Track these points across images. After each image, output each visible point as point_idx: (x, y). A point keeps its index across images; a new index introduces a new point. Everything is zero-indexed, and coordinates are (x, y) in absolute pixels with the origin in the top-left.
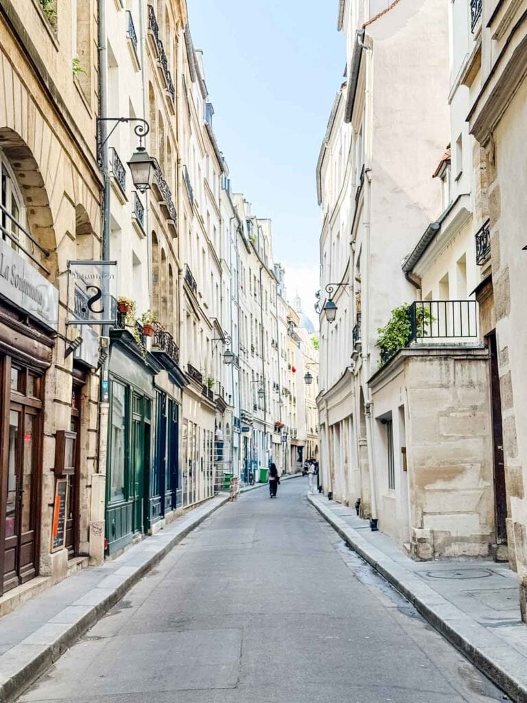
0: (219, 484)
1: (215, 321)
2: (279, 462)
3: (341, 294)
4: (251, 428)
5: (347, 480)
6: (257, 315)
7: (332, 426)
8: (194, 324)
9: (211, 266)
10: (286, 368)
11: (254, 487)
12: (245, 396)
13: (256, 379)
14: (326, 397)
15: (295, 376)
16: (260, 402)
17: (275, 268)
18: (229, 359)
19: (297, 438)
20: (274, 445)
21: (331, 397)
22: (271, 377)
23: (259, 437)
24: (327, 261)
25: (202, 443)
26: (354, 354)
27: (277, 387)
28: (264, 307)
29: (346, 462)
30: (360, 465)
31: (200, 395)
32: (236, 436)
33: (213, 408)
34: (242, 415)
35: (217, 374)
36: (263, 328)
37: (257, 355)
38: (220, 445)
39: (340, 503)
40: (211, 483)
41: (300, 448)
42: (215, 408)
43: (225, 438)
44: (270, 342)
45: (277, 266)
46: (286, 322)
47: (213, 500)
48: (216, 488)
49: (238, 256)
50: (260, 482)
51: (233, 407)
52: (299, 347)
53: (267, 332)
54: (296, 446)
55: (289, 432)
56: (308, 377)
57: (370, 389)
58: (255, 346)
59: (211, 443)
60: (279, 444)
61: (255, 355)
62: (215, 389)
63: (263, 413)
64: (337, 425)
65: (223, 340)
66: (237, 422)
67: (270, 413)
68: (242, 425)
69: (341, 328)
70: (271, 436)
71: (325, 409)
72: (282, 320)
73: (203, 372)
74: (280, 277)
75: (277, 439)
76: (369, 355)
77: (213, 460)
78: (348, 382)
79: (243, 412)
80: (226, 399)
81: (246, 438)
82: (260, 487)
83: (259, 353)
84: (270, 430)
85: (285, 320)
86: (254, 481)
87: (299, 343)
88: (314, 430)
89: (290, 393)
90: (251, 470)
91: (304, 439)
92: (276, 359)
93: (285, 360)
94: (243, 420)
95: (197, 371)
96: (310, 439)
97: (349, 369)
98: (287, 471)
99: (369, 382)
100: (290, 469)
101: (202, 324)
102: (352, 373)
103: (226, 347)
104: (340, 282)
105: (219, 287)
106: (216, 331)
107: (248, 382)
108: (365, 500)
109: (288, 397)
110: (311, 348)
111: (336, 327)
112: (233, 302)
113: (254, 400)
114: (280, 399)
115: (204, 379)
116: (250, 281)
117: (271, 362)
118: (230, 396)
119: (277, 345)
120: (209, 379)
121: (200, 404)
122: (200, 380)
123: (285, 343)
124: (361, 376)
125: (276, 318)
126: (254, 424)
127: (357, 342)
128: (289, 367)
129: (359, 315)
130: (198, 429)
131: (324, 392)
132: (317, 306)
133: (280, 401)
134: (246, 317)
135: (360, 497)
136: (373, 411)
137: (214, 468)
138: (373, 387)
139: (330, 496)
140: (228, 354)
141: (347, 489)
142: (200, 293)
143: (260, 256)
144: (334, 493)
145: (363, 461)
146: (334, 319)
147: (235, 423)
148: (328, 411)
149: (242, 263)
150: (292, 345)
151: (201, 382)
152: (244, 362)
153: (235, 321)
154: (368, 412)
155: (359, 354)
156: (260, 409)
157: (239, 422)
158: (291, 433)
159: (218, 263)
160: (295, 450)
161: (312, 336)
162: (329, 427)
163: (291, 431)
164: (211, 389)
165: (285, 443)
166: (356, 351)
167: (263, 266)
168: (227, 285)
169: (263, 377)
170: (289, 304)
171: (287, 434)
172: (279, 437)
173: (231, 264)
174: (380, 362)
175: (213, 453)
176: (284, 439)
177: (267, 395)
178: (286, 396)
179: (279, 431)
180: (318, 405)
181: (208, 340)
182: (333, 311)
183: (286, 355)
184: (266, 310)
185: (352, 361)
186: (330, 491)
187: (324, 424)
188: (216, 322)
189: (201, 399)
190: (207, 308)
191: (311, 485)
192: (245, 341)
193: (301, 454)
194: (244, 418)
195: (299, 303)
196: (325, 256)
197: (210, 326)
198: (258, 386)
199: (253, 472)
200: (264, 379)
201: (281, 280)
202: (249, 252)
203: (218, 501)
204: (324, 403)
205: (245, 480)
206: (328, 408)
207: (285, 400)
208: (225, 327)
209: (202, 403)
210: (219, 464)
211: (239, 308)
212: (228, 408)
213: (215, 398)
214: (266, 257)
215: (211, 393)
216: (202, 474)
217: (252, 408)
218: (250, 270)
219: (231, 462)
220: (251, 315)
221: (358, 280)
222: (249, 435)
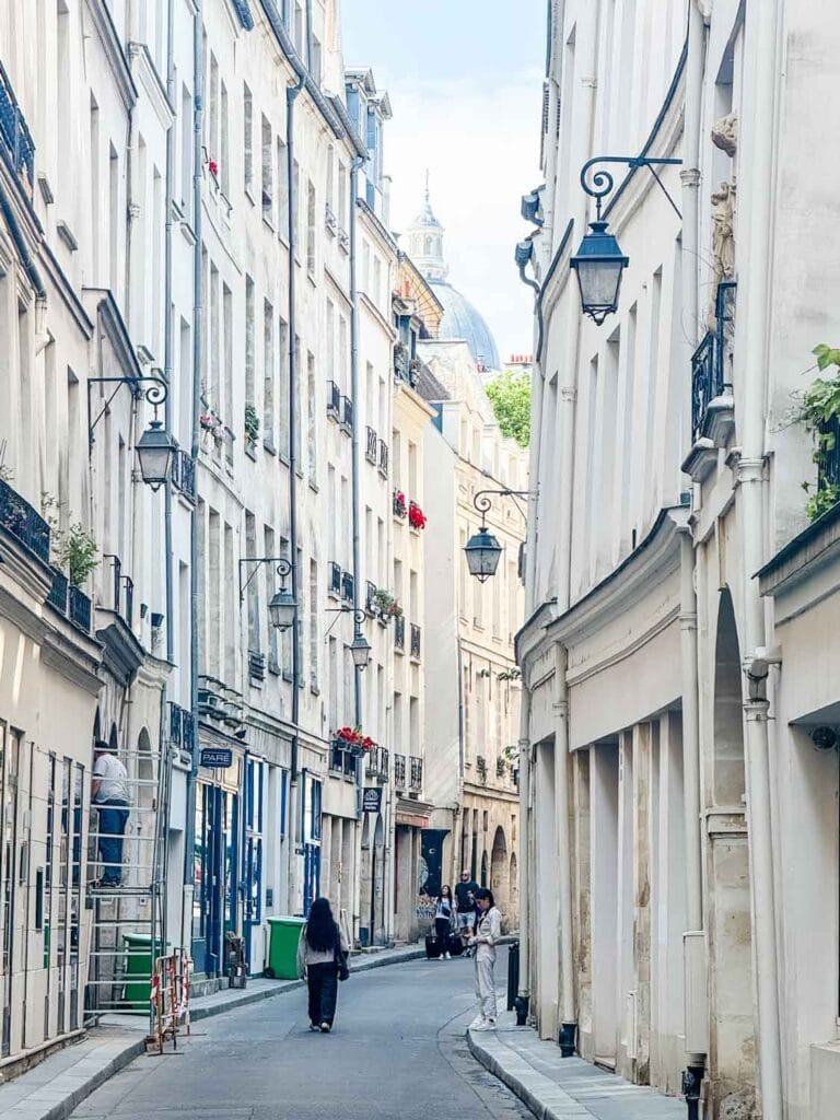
0: (105, 983)
1: (103, 303)
2: (344, 894)
3: (640, 204)
4: (237, 753)
5: (643, 976)
6: (271, 285)
7: (583, 753)
8: (22, 311)
9: (90, 73)
10: (384, 508)
11: (243, 994)
12: (216, 618)
13: (260, 553)
14: (560, 633)
15: (421, 540)
16: (278, 648)
17: (349, 88)
18: (158, 465)
19: (421, 798)
20: (328, 823)
21: (582, 633)
22: (323, 543)
23: (271, 789)
24: (578, 66)
25: (41, 807)
26: (697, 452)
27: (344, 583)
28: (301, 254)
29: (643, 902)
30: (705, 917)
31: (39, 611)
32: (178, 782)
33: (89, 668)
34: (203, 696)
35: (106, 524)
36: (294, 339)
37: (269, 451)
38: (112, 819)
39: (612, 1070)
40: (75, 977)
41: (434, 839)
42: (95, 664)
43: (133, 792)
44: (323, 397)
45: (358, 84)
46: (390, 319)
47: (85, 1046)
48: (91, 997)
49: (199, 34)
50: (268, 973)
51: (170, 664)
52: (438, 423)
53: (311, 358)
54: (415, 829)
55: (392, 775)
56: (483, 547)
57: (769, 600)
58: (259, 415)
59: (78, 812)
60: (346, 821)
61: (259, 451)
62: (97, 586)
63: (287, 690)
64: (608, 749)
65: (133, 381)
66: (182, 726)
67: (315, 694)
68: (203, 740)
69: (638, 346)
70: (317, 786)
71: (557, 684)
72: (372, 308)
73: (50, 514)
74: (370, 129)
75: (341, 798)
76: (767, 460)
77: (83, 881)
78: (665, 570)
79: (209, 686)
80: (142, 629)
81: (214, 795)
82: (267, 994)
83: (276, 446)
84: (315, 763)
85: (386, 309)
86: (247, 971)
87: (439, 408)
88: (491, 765)
89: (397, 612)
90: (232, 924)
91: (449, 801)
92: (343, 466)
93: (383, 477)
94: (208, 721)
95: (28, 507)
96: (474, 804)
97: (672, 515)
98: (378, 932)
99: (764, 574)
100: (391, 925)
101: (52, 318)
102: (685, 533)
103: (147, 413)
104: (635, 153)
105: (121, 161)
106: (106, 343)
107: (228, 563)
108: (728, 1059)
109: (391, 626)
110: (489, 427)
111: (614, 342)
112: (176, 227)
113: (254, 636)
114: (358, 635)
115: (54, 544)
116: (248, 144)
117: (322, 481)
118: (156, 619)
119: (350, 410)
120: (74, 545)
121: (36, 649)
122: (42, 547)
123: (383, 405)
124: (728, 545)
125: (348, 299)
126: (253, 738)
127: (717, 402)
128: (399, 502)
129: (725, 289)
130: (25, 749)
131: (556, 612)
132: (525, 256)
133: (359, 644)
134: (227, 292)
135: (705, 1049)
136: (776, 692)
137: (87, 917)
138: (781, 595)
139: (568, 1040)
140: (156, 442)
141: (645, 1013)
142: (43, 183)
143: (291, 38)
144: (585, 1029)
145: (723, 901)
146: (612, 309)
147: (174, 730)
148: (567, 688)
149: (214, 65)
150: (410, 415)
151: (46, 556)
152: (217, 479)
153: (184, 309)
154: (759, 699)
155: (722, 456)
156: (274, 673)
157: (190, 725)
158: (400, 776)
159: (119, 56)
160: (413, 847)
161: (489, 379)
162: (570, 756)
163: (399, 766)
164: (85, 588)
165: (373, 816)
166: (707, 442)
167: (302, 82)
168: (155, 154)
169: (291, 541)
170: (403, 245)
171: (382, 780)
172: (350, 791)
173: (172, 68)
174: (814, 490)
175: (84, 854)
176: (370, 802)
177: (305, 617)
178: (382, 626)
179: (352, 765)
180: (524, 663)
181: (73, 382)
182: (609, 273)
183: (384, 457)
184: (310, 264)
185: (683, 482)
186: (568, 1018)
187: (548, 744)
188: (107, 306)
189: (41, 623)
190: (72, 247)
191: (485, 992)
192: (222, 391)
193: (434, 863)
194: (210, 711)
195: (434, 244)
196: (571, 43)
197: (83, 325)
198: (269, 578)
199: (240, 935)
200: (296, 551)
201: (372, 144)
202: (246, 22)
203: (101, 1051)
204: (554, 654)
205: (209, 968)
206: (571, 675)
207: (379, 640)
208: (145, 332)
209: (45, 647)
210: (107, 898)
211: (200, 252)
212: (146, 669)
213: (100, 622)
214: (313, 44)
215: (82, 602)
216: (37, 939)
217: (242, 667)
218: (248, 95)
219: (154, 891)
220: (249, 283)
221: (726, 145)
222: (230, 779)
